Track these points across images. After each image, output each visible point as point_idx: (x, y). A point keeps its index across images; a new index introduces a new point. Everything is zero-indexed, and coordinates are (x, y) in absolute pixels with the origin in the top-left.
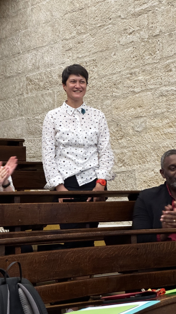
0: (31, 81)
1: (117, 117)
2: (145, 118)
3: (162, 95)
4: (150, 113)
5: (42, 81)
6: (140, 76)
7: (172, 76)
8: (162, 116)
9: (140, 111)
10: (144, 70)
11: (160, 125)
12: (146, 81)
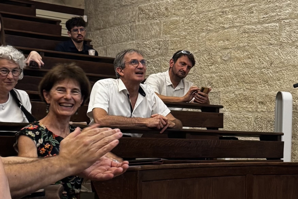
0: (142, 11)
1: (210, 47)
2: (231, 50)
3: (245, 32)
4: (235, 46)
5: (151, 12)
6: (229, 15)
7: (253, 17)
8: (243, 49)
9: (227, 44)
10: (233, 10)
11: (242, 56)
12: (234, 19)
